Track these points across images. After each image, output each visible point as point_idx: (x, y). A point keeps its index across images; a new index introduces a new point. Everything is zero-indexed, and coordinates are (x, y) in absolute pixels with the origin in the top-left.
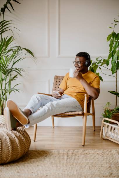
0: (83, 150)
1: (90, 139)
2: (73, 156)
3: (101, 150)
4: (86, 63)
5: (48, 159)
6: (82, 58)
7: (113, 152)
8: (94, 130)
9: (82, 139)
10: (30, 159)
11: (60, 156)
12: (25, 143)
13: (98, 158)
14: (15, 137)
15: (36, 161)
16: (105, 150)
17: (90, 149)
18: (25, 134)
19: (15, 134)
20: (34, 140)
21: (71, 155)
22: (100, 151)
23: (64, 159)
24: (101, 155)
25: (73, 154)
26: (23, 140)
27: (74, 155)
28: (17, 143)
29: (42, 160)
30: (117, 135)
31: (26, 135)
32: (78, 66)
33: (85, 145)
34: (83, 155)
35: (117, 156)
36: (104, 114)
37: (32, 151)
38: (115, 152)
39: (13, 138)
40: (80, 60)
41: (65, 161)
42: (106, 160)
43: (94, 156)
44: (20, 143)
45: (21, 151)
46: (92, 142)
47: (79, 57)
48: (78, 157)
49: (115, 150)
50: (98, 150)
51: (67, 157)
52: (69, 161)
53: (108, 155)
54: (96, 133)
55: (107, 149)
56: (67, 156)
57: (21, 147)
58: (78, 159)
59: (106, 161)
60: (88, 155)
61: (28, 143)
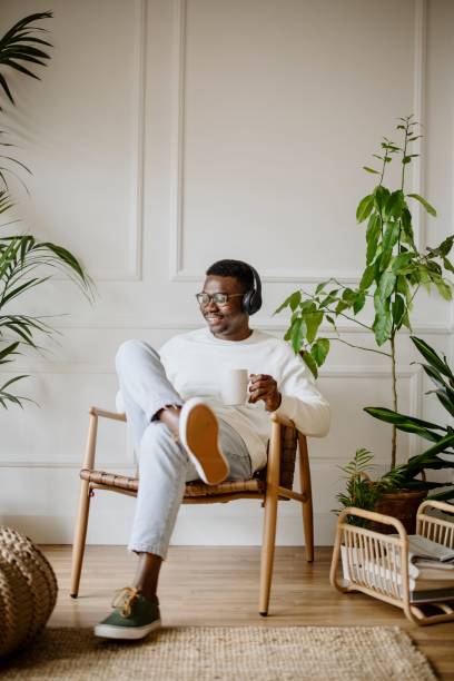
0: (261, 628)
1: (293, 592)
2: (222, 652)
3: (332, 629)
4: (246, 300)
5: (124, 659)
6: (231, 280)
7: (379, 636)
8: (308, 558)
9: (258, 591)
10: (53, 659)
11: (169, 650)
12: (32, 590)
13: (318, 655)
15: (76, 667)
16: (346, 630)
17: (290, 626)
18: (33, 557)
20: (72, 592)
21: (212, 645)
22: (326, 634)
23: (184, 660)
24: (329, 644)
25: (223, 644)
26: (27, 579)
27: (225, 647)
29: (100, 662)
30: (394, 574)
31: (37, 563)
32: (218, 310)
33: (269, 613)
34: (261, 644)
35: (393, 649)
36: (348, 494)
37: (64, 630)
38: (385, 634)
40: (223, 288)
41: (188, 666)
42: (347, 663)
44: (11, 590)
45: (15, 622)
46: (297, 602)
48: (241, 651)
49: (386, 630)
50: (318, 629)
51: (197, 652)
52: (207, 667)
53: (356, 645)
54: (317, 571)
55: (354, 626)
56: (199, 650)
57: (16, 606)
58: (242, 661)
59: (349, 669)
60: (281, 647)
61: (47, 592)
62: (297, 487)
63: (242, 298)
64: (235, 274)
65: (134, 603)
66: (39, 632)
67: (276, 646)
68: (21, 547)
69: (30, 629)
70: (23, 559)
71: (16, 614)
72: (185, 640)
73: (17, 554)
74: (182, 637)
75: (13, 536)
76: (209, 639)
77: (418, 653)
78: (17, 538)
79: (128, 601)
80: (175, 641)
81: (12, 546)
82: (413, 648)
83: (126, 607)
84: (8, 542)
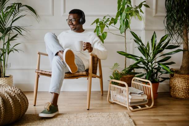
0: (87, 113)
1: (97, 103)
2: (76, 120)
3: (107, 113)
4: (81, 20)
5: (47, 122)
6: (76, 15)
7: (120, 115)
8: (102, 94)
9: (86, 103)
10: (27, 123)
11: (60, 120)
12: (20, 104)
13: (102, 120)
14: (9, 97)
15: (34, 124)
16: (111, 113)
17: (95, 113)
18: (21, 94)
19: (10, 94)
20: (34, 105)
21: (73, 118)
22: (105, 115)
23: (64, 122)
24: (106, 117)
25: (76, 117)
26: (19, 100)
28: (11, 104)
29: (41, 123)
30: (125, 98)
31: (22, 96)
32: (72, 24)
33: (90, 109)
34: (86, 118)
35: (123, 118)
36: (112, 76)
37: (31, 115)
38: (122, 114)
39: (7, 98)
40: (74, 17)
41: (65, 124)
42: (110, 122)
43: (99, 119)
44: (14, 104)
45: (15, 113)
46: (98, 106)
47: (72, 14)
48: (81, 120)
49: (122, 113)
50: (103, 113)
51: (68, 120)
52: (71, 124)
53: (113, 117)
54: (104, 98)
55: (113, 112)
56: (69, 119)
57: (15, 108)
58: (81, 122)
59: (111, 124)
60: (92, 118)
61: (25, 104)
62: (98, 74)
63: (79, 20)
64: (77, 13)
65: (50, 107)
66: (23, 115)
67: (91, 118)
68: (17, 92)
69: (20, 115)
70: (18, 95)
71: (16, 110)
72: (65, 117)
73: (16, 94)
74: (64, 116)
75: (15, 89)
76: (72, 116)
77: (130, 119)
78: (16, 89)
79: (49, 106)
80: (62, 117)
81: (15, 91)
82: (129, 117)
83: (48, 108)
84: (13, 90)
